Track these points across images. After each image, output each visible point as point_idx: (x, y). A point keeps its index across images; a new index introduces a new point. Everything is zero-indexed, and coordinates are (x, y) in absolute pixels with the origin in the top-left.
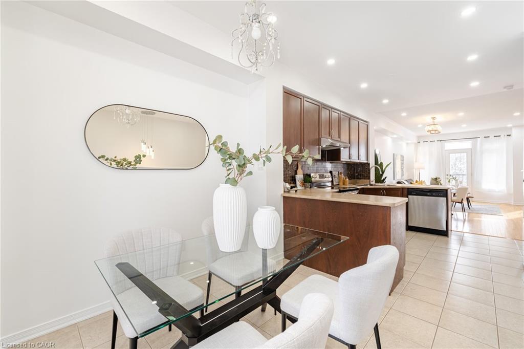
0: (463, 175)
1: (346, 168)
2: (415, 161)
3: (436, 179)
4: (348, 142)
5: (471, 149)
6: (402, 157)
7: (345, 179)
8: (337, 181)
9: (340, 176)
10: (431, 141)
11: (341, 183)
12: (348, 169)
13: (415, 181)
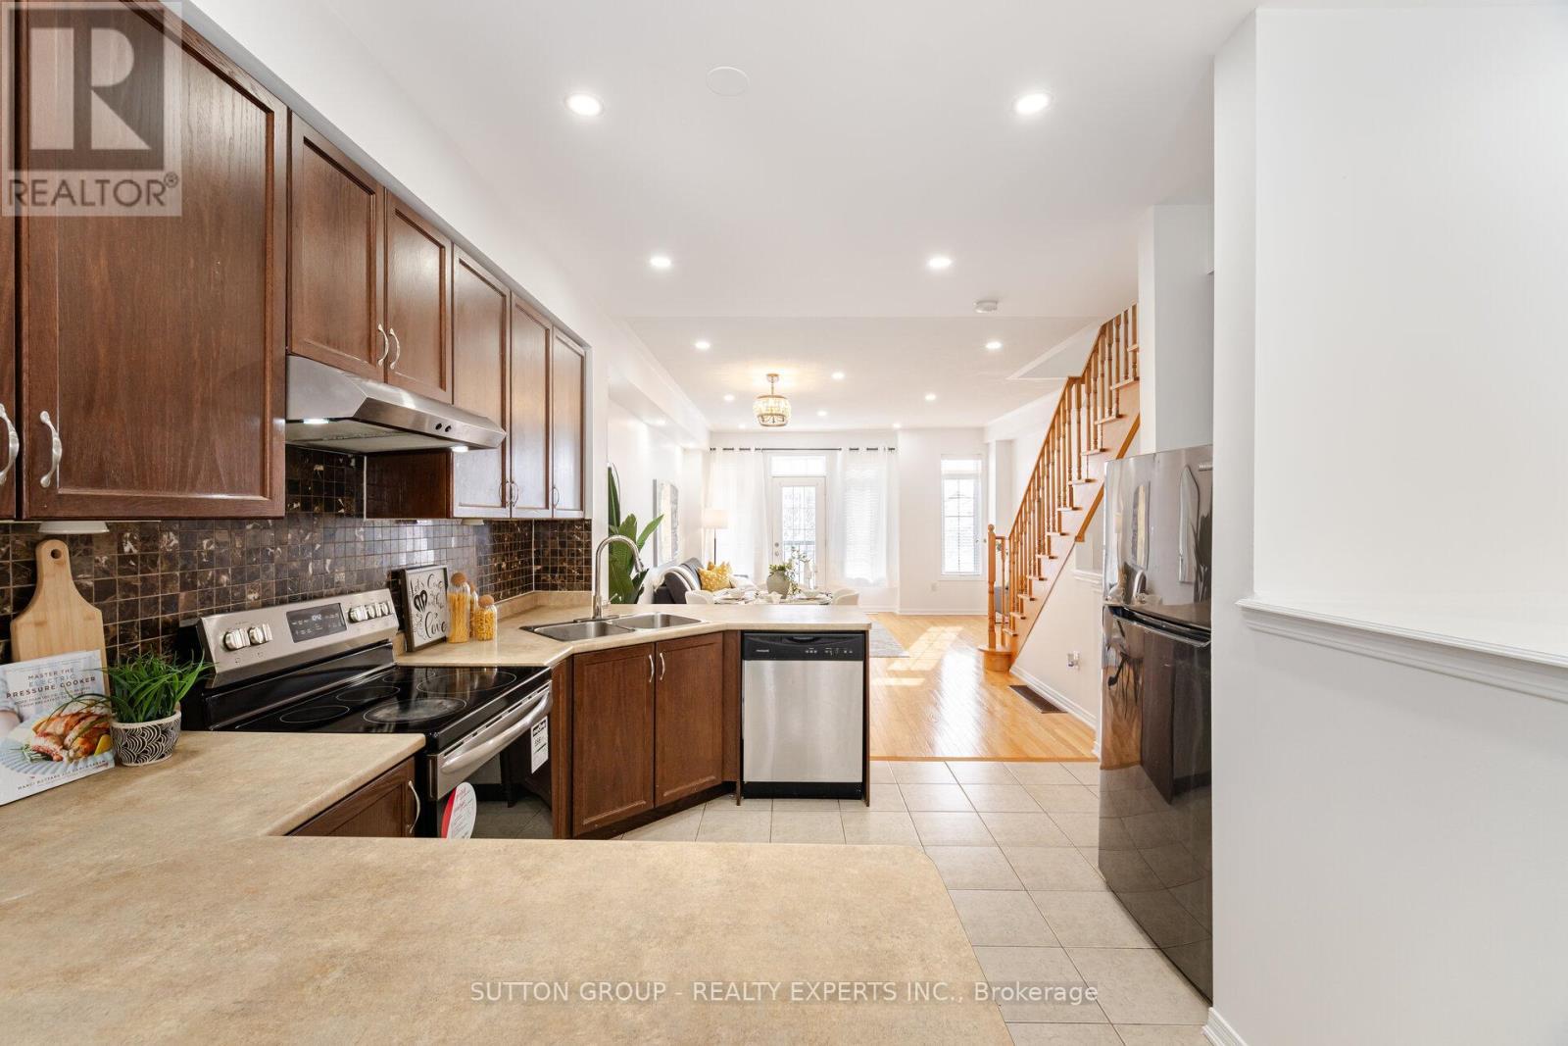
0: (808, 543)
1: (488, 544)
2: (703, 506)
3: (782, 569)
4: (497, 419)
5: (825, 477)
6: (675, 490)
7: (483, 605)
8: (433, 621)
9: (453, 592)
10: (741, 449)
11: (461, 630)
12: (495, 549)
13: (706, 566)
